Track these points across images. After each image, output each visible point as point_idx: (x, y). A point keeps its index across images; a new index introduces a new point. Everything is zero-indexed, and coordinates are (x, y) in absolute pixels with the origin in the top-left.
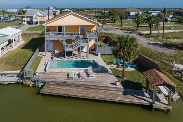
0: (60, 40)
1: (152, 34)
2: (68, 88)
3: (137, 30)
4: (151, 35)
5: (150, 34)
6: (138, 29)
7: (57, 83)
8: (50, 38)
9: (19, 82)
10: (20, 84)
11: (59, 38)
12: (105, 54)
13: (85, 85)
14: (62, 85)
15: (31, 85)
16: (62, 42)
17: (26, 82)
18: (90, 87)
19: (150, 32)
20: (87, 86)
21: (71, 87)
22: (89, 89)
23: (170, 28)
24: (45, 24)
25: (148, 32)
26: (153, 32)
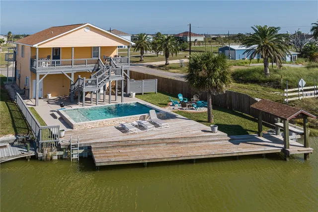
0: (65, 73)
1: (168, 64)
2: (141, 149)
3: (140, 61)
4: (167, 66)
5: (166, 64)
6: (143, 59)
7: (115, 143)
8: (46, 71)
9: (26, 155)
10: (29, 160)
11: (63, 70)
12: (141, 94)
13: (165, 139)
14: (126, 146)
15: (55, 158)
16: (69, 78)
17: (46, 152)
18: (176, 141)
19: (166, 62)
20: (170, 141)
21: (142, 146)
22: (176, 145)
23: (185, 57)
24: (38, 45)
25: (164, 63)
26: (170, 62)
